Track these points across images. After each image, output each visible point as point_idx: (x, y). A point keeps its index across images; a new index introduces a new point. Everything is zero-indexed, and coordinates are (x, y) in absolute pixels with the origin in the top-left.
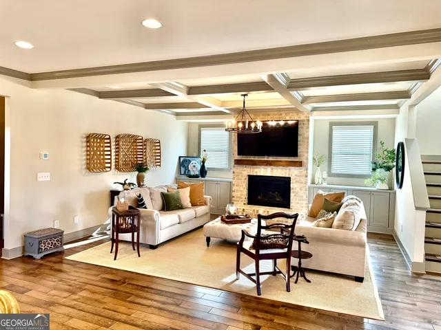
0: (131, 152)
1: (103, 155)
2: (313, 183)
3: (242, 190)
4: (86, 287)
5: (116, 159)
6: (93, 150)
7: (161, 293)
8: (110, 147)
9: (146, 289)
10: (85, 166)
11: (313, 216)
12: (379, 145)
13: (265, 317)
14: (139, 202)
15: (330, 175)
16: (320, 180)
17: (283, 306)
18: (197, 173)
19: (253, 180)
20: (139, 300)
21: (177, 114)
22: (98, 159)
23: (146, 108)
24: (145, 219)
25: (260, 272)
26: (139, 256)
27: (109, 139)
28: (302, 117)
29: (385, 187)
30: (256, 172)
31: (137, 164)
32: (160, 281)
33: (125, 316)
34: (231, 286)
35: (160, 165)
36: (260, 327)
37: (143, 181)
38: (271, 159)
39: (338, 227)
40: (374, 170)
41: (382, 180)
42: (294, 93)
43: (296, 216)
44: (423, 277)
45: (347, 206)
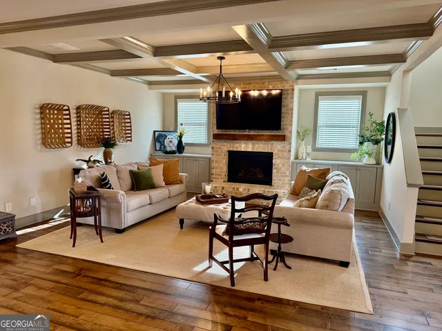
0: (96, 125)
1: (61, 128)
2: (296, 158)
3: (221, 166)
4: (32, 282)
5: (78, 133)
6: (50, 123)
7: (120, 286)
8: (70, 119)
9: (104, 282)
10: (40, 142)
11: (295, 194)
12: (368, 117)
13: (237, 314)
14: (103, 182)
15: (315, 149)
16: (304, 155)
17: (259, 299)
18: (174, 149)
19: (233, 156)
20: (92, 297)
21: (150, 83)
22: (56, 133)
23: (112, 76)
24: (108, 200)
25: (234, 259)
26: (102, 242)
27: (68, 110)
28: (287, 87)
29: (373, 161)
30: (236, 148)
31: (104, 139)
32: (121, 272)
33: (72, 318)
34: (202, 275)
35: (131, 141)
36: (231, 327)
37: (110, 158)
38: (252, 133)
39: (322, 208)
40: (361, 143)
41: (370, 155)
42: (276, 54)
43: (275, 197)
44: (412, 259)
45: (332, 183)
